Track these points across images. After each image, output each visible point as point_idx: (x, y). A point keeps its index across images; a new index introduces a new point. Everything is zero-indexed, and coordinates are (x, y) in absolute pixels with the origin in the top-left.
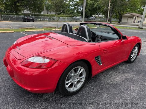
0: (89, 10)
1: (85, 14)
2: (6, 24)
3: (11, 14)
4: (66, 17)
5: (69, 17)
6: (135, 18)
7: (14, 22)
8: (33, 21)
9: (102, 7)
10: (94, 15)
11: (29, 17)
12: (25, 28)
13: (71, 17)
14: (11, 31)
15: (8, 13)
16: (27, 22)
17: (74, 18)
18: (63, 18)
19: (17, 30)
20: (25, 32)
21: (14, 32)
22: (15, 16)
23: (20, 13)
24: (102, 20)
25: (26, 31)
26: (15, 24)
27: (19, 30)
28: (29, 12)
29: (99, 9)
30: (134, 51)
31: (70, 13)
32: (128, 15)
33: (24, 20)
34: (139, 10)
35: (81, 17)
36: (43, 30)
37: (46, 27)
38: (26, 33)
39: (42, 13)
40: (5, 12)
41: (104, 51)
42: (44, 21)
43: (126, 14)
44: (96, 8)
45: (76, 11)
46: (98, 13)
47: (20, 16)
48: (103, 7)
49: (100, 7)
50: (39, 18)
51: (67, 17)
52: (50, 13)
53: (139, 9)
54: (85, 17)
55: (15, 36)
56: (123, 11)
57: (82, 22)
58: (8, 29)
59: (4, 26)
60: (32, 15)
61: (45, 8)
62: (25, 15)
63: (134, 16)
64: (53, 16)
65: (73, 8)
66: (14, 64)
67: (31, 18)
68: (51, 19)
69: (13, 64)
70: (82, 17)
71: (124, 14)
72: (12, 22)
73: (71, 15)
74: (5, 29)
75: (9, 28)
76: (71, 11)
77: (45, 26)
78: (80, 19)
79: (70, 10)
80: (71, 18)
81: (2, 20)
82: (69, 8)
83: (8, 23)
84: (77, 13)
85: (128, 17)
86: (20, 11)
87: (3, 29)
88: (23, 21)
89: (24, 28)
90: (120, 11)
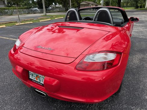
4: (21, 9)
5: (25, 8)
10: (51, 6)
17: (31, 10)
18: (18, 10)
35: (38, 8)
43: (82, 2)
45: (31, 2)
51: (23, 9)
63: (89, 4)
64: (4, 9)
68: (2, 12)
73: (26, 7)
76: (25, 2)
78: (37, 10)
80: (28, 10)
84: (33, 4)
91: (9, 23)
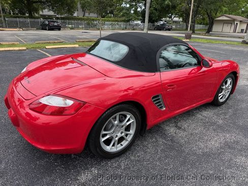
0: (156, 9)
1: (149, 17)
2: (13, 35)
3: (21, 17)
4: (116, 21)
5: (121, 21)
6: (237, 24)
7: (27, 30)
8: (59, 29)
9: (178, 5)
10: (164, 19)
11: (53, 21)
12: (45, 42)
13: (124, 21)
14: (20, 48)
15: (17, 14)
16: (49, 30)
17: (130, 24)
18: (111, 23)
19: (32, 46)
20: (45, 49)
21: (27, 49)
22: (29, 20)
23: (37, 15)
24: (179, 26)
25: (47, 47)
26: (28, 33)
27: (34, 46)
28: (51, 13)
29: (174, 7)
30: (224, 87)
31: (123, 16)
32: (224, 18)
33: (44, 27)
34: (243, 9)
35: (141, 22)
36: (77, 46)
37: (81, 40)
38: (48, 51)
39: (75, 15)
40: (12, 13)
41: (168, 86)
42: (78, 28)
43: (220, 16)
44: (168, 6)
45: (132, 12)
46: (172, 15)
47: (36, 20)
48: (180, 4)
49: (176, 5)
50: (69, 24)
51: (118, 21)
52: (89, 14)
53: (244, 7)
54: (149, 23)
55: (27, 57)
56: (216, 11)
57: (143, 30)
58: (16, 43)
59: (9, 38)
60: (58, 18)
61: (79, 6)
62: (46, 19)
63: (234, 20)
64: (93, 20)
65: (128, 6)
66: (21, 108)
67: (56, 24)
68: (90, 25)
69: (19, 107)
70: (143, 21)
71: (218, 17)
72: (23, 30)
73: (123, 18)
74: (10, 43)
75: (18, 43)
76: (124, 11)
77: (79, 39)
78: (139, 25)
79: (123, 8)
80: (125, 23)
81: (6, 27)
82: (120, 5)
83: (17, 32)
84: (134, 15)
85: (224, 22)
86: (37, 11)
87: (7, 43)
88: (42, 29)
89: (43, 42)
90: (211, 12)
91: (88, 41)
